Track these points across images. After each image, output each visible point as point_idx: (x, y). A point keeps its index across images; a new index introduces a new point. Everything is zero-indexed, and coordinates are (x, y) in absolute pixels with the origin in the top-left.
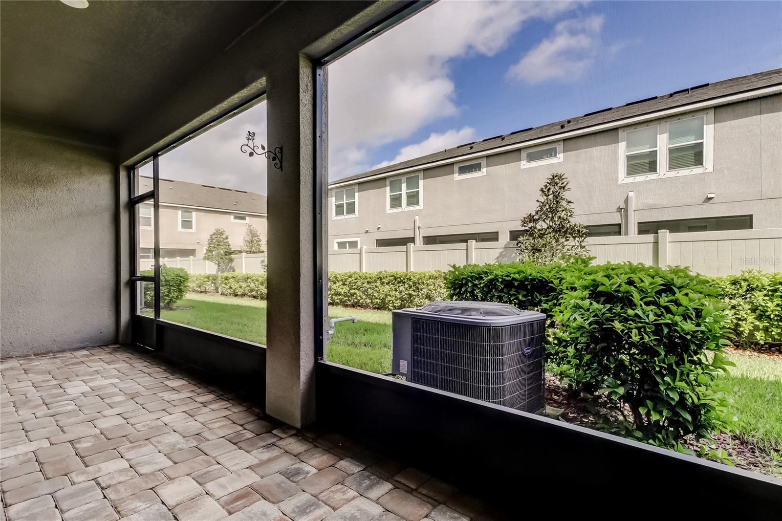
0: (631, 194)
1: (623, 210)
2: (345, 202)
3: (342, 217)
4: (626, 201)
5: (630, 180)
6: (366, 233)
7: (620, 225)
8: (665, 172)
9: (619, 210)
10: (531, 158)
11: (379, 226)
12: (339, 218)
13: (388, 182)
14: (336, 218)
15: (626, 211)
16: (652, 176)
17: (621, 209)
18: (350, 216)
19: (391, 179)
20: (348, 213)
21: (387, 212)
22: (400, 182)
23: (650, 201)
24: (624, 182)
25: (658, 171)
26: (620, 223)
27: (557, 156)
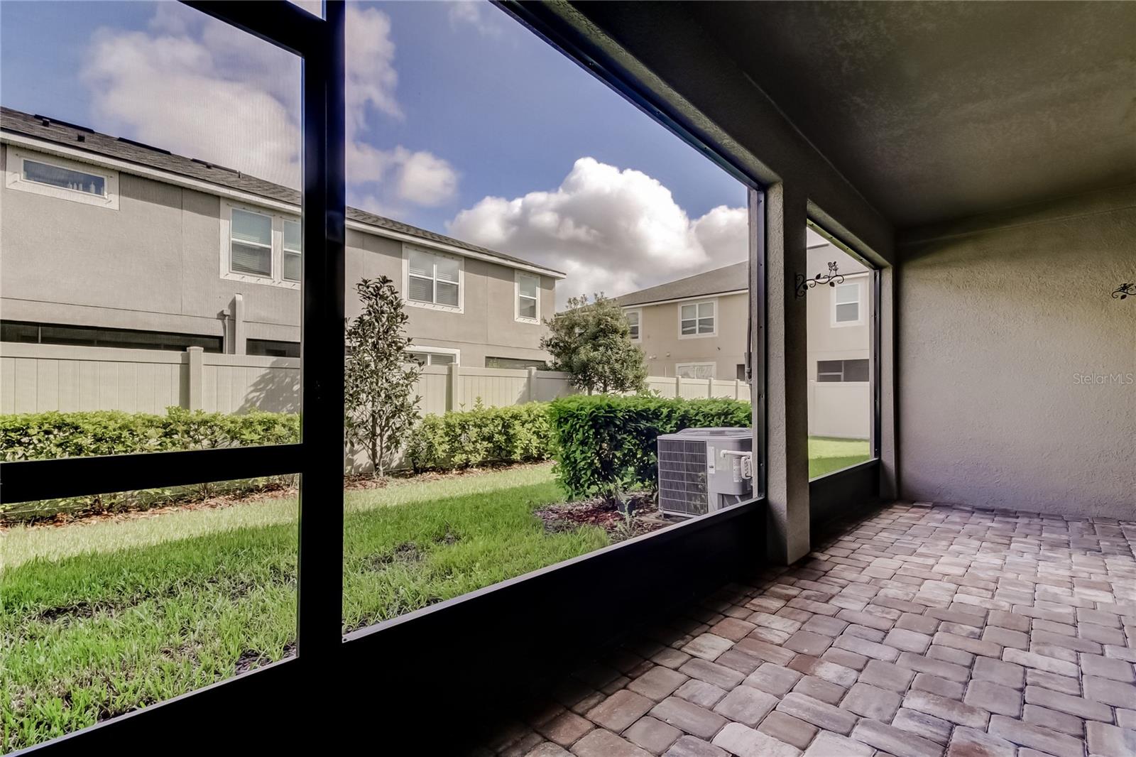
0: (239, 298)
1: (227, 318)
4: (233, 305)
5: (237, 277)
7: (221, 339)
8: (281, 280)
9: (222, 316)
10: (32, 173)
15: (233, 319)
16: (264, 281)
17: (225, 316)
24: (228, 277)
25: (272, 277)
26: (222, 335)
27: (106, 195)
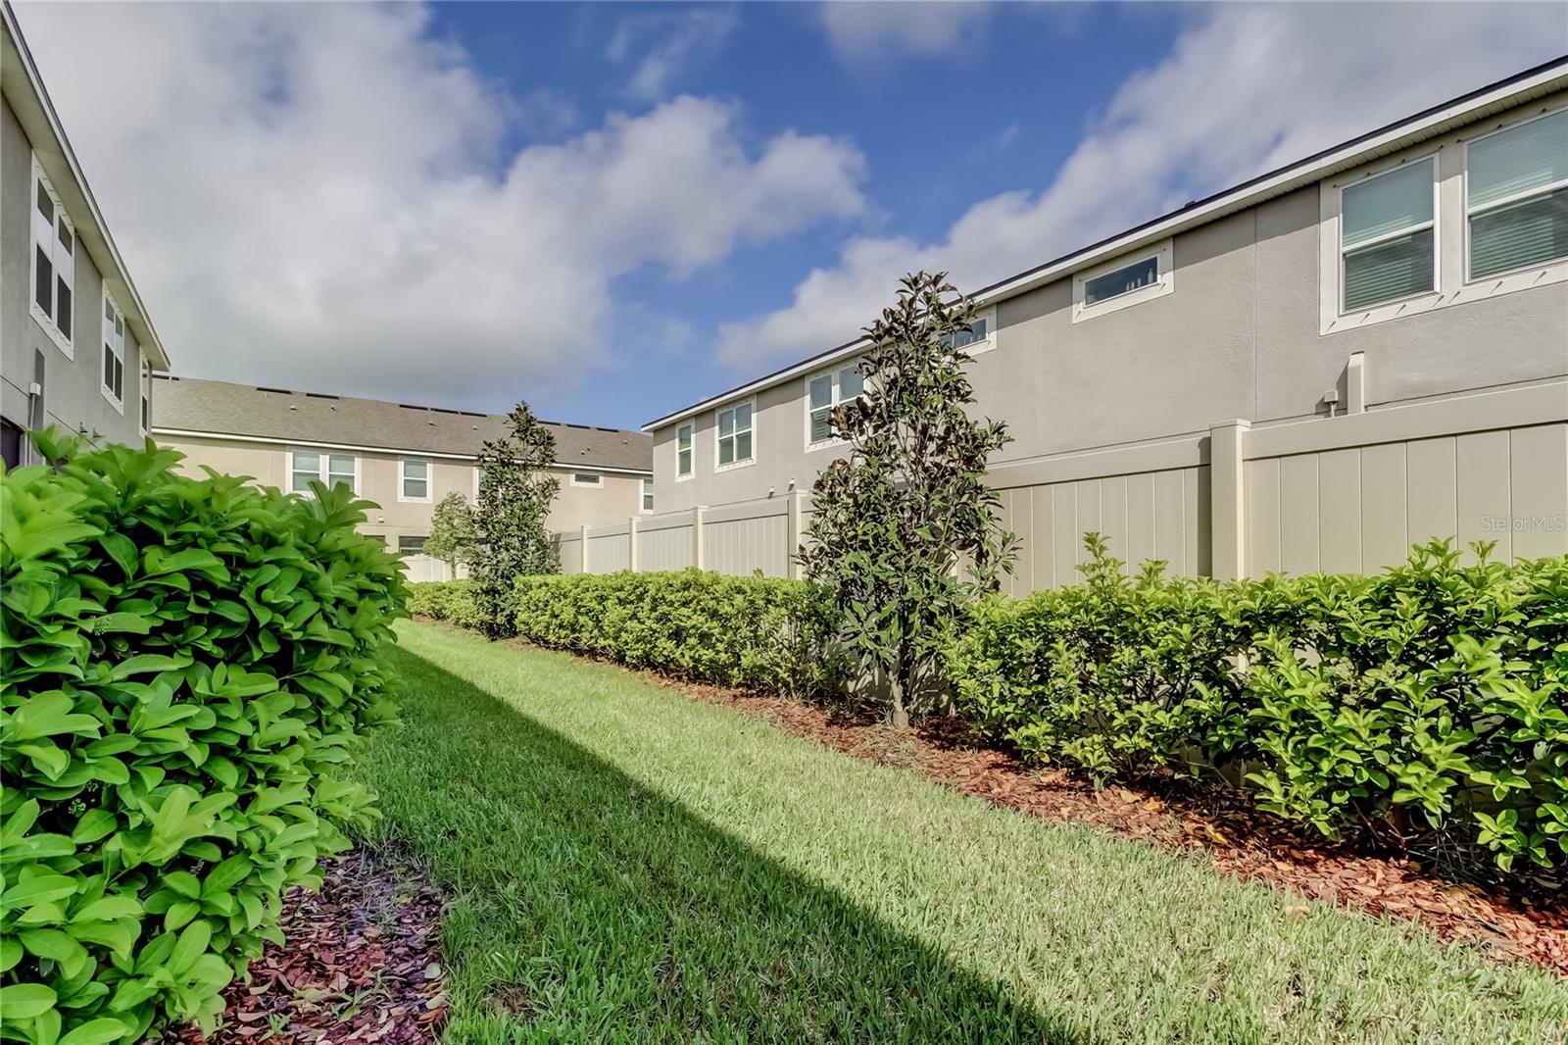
0: (1357, 361)
1: (1333, 407)
2: (734, 435)
3: (731, 466)
4: (1343, 382)
5: (1356, 320)
6: (770, 498)
8: (1460, 288)
9: (1323, 406)
11: (792, 482)
12: (726, 468)
13: (807, 384)
14: (720, 470)
15: (1343, 408)
16: (1418, 304)
17: (1328, 403)
18: (744, 463)
19: (813, 378)
20: (740, 457)
21: (806, 452)
22: (828, 381)
23: (1415, 377)
24: (1336, 329)
25: (1437, 288)
27: (1159, 281)
